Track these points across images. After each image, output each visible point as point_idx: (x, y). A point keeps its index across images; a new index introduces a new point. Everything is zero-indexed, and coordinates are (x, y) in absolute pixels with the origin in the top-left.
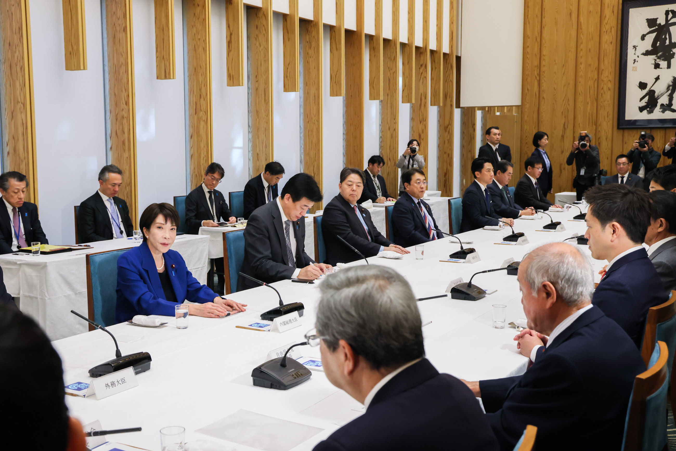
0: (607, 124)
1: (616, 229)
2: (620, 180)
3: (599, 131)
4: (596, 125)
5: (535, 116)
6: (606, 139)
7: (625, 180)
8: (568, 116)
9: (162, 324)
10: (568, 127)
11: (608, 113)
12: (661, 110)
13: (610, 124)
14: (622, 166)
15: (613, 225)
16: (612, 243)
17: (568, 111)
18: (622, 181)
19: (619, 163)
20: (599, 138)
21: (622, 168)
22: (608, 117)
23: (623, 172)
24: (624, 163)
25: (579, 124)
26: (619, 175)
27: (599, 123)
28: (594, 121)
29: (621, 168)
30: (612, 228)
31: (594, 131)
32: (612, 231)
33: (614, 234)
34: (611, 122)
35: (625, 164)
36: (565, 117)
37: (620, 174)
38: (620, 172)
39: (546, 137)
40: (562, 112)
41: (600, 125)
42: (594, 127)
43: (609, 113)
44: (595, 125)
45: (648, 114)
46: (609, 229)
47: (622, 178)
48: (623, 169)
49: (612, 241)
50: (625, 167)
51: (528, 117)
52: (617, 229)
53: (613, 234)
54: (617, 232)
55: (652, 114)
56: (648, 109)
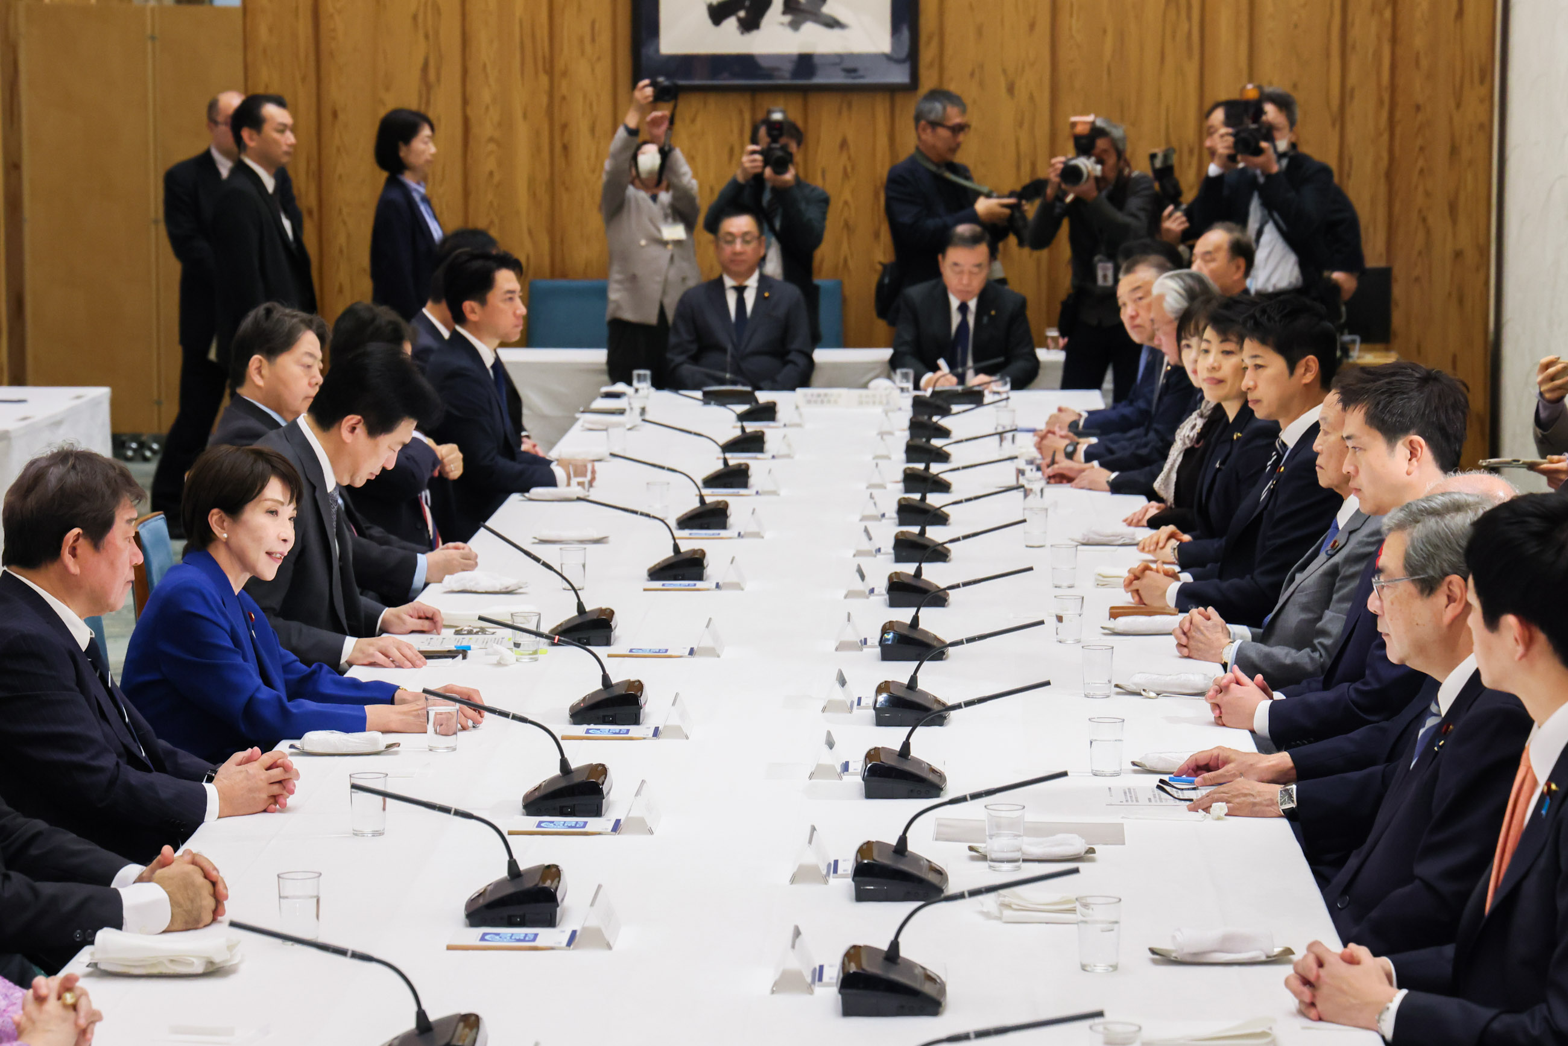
0: (593, 70)
1: (1417, 450)
2: (731, 299)
3: (564, 98)
4: (550, 72)
5: (304, 28)
6: (592, 130)
7: (750, 297)
8: (437, 33)
9: (389, 746)
10: (438, 80)
11: (593, 23)
12: (787, 18)
13: (604, 68)
14: (738, 246)
15: (1411, 442)
16: (1408, 478)
17: (437, 11)
18: (741, 302)
19: (730, 234)
20: (564, 127)
21: (741, 254)
22: (593, 40)
23: (742, 268)
24: (746, 234)
25: (485, 66)
26: (729, 282)
27: (560, 65)
28: (540, 55)
29: (735, 254)
30: (1407, 448)
31: (545, 100)
32: (1409, 452)
33: (1414, 460)
34: (606, 62)
35: (748, 238)
36: (427, 37)
37: (733, 275)
38: (735, 268)
39: (426, 131)
40: (415, 18)
41: (565, 74)
42: (544, 79)
43: (597, 26)
44: (546, 72)
45: (742, 33)
46: (1401, 449)
47: (740, 290)
48: (744, 257)
49: (1408, 474)
50: (749, 249)
51: (271, 30)
52: (1419, 449)
53: (1410, 460)
54: (1419, 455)
55: (755, 34)
56: (742, 14)
